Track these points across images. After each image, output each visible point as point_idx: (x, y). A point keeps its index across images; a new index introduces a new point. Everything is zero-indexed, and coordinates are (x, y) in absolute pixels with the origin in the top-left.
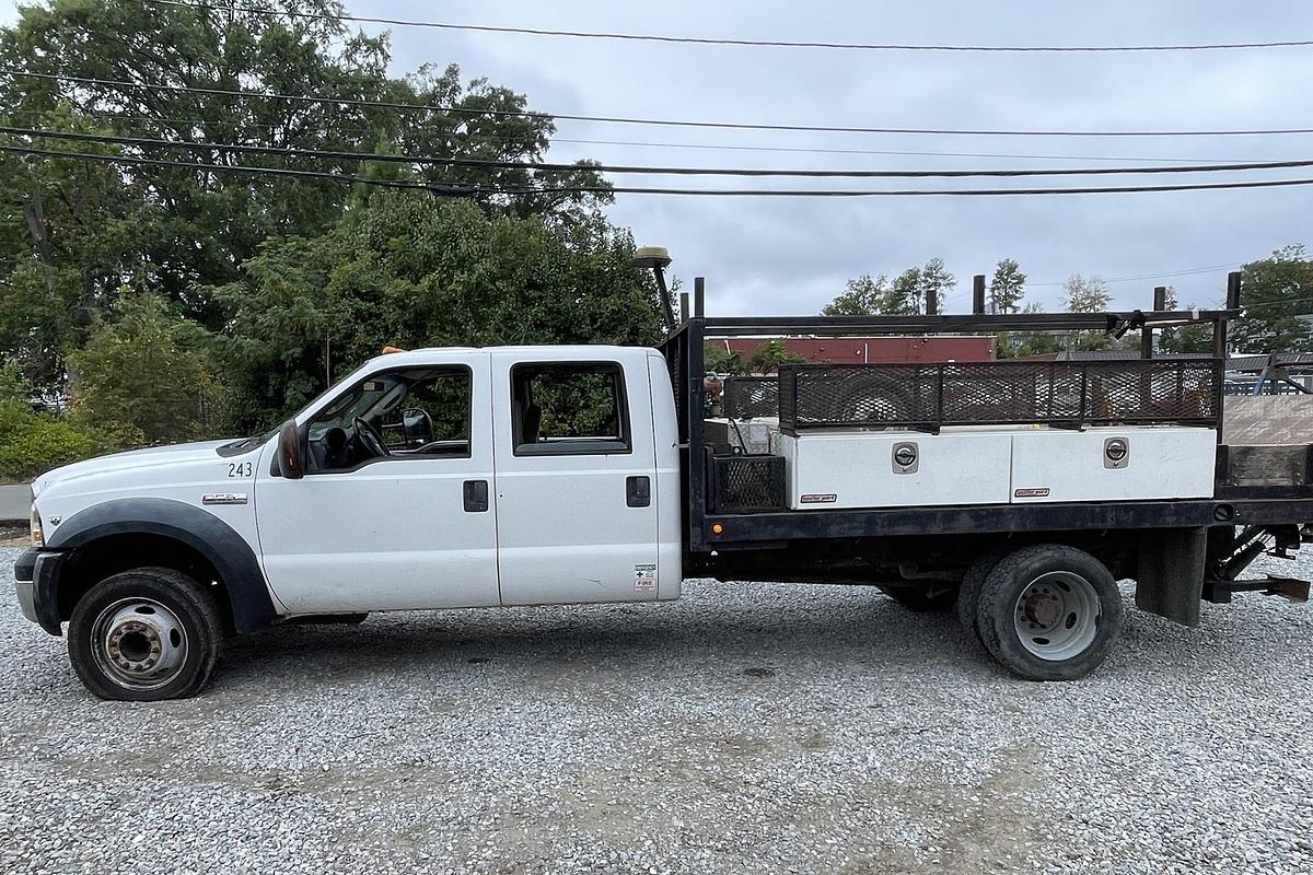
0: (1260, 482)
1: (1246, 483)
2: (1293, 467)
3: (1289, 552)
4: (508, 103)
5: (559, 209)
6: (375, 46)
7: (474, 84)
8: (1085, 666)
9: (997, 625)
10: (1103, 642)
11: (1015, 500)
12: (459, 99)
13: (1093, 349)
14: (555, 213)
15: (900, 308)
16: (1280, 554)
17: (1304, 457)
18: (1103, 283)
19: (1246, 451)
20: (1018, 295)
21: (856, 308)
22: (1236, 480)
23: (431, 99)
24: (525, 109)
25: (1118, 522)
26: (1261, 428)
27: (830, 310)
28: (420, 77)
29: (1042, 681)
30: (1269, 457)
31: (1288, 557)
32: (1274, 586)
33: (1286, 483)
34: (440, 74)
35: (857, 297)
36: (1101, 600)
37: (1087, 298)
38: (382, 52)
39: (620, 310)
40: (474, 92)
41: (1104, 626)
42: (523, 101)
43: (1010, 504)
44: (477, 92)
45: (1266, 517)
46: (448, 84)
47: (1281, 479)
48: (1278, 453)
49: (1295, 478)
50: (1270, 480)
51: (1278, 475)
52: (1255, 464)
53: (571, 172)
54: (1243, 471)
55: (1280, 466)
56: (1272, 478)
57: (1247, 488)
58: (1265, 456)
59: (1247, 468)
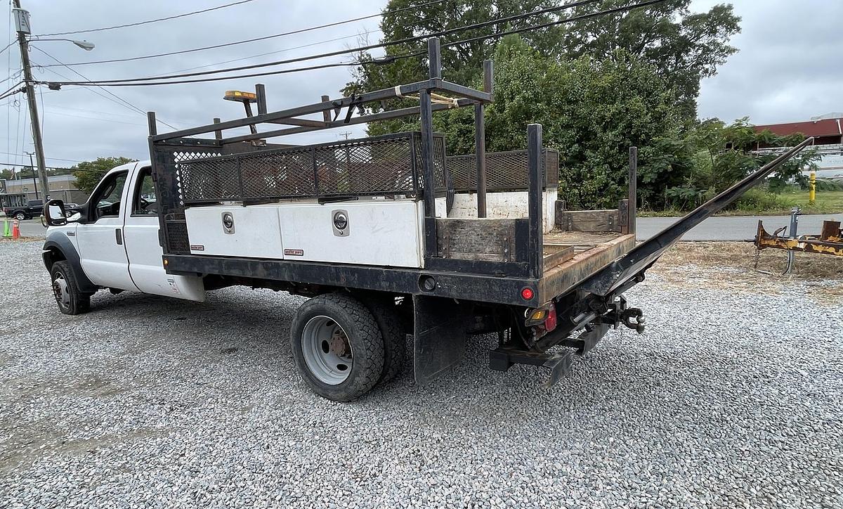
0: (470, 257)
1: (457, 256)
2: (506, 244)
11: (286, 258)
17: (513, 232)
19: (455, 225)
22: (447, 252)
25: (348, 281)
30: (479, 231)
33: (495, 259)
43: (283, 260)
47: (491, 255)
50: (480, 255)
51: (488, 250)
52: (465, 238)
53: (709, 16)
54: (454, 244)
55: (490, 241)
56: (482, 253)
57: (456, 261)
58: (474, 230)
59: (457, 241)
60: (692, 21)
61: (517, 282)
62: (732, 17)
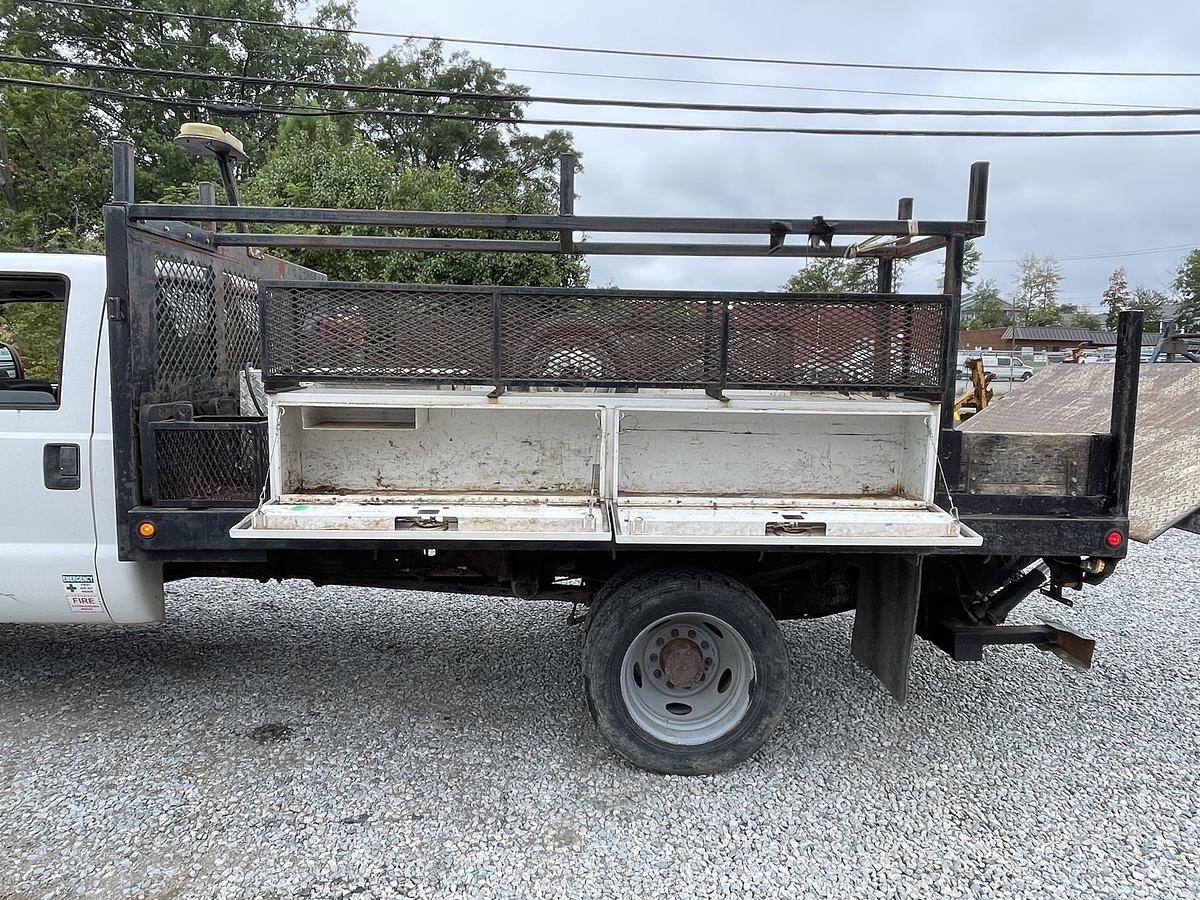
0: (1014, 490)
1: (991, 490)
2: (1068, 470)
3: (1067, 591)
4: (489, 76)
5: (533, 175)
6: (343, 12)
7: (455, 56)
8: (729, 756)
9: (592, 688)
10: (759, 719)
12: (441, 70)
13: (1042, 325)
14: (529, 179)
15: (861, 281)
16: (1055, 594)
17: (1084, 453)
18: (1055, 262)
19: (992, 442)
20: (972, 272)
21: (819, 278)
22: (973, 484)
23: (416, 69)
24: (506, 81)
26: (1081, 406)
27: (795, 281)
28: (406, 49)
29: (663, 774)
30: (1030, 451)
31: (1065, 601)
32: (1050, 638)
33: (1054, 491)
34: (424, 45)
35: (821, 269)
36: (756, 659)
37: (1040, 276)
38: (350, 18)
39: (522, 264)
40: (455, 63)
41: (760, 698)
42: (502, 74)
44: (459, 63)
45: (1017, 543)
46: (430, 57)
47: (1047, 486)
48: (1043, 446)
49: (1072, 486)
50: (1030, 487)
51: (1042, 479)
52: (1006, 462)
53: (544, 142)
54: (987, 472)
55: (1046, 466)
56: (1033, 484)
57: (992, 499)
58: (1022, 450)
59: (993, 466)
60: (522, 143)
61: (1102, 523)
62: (572, 150)
